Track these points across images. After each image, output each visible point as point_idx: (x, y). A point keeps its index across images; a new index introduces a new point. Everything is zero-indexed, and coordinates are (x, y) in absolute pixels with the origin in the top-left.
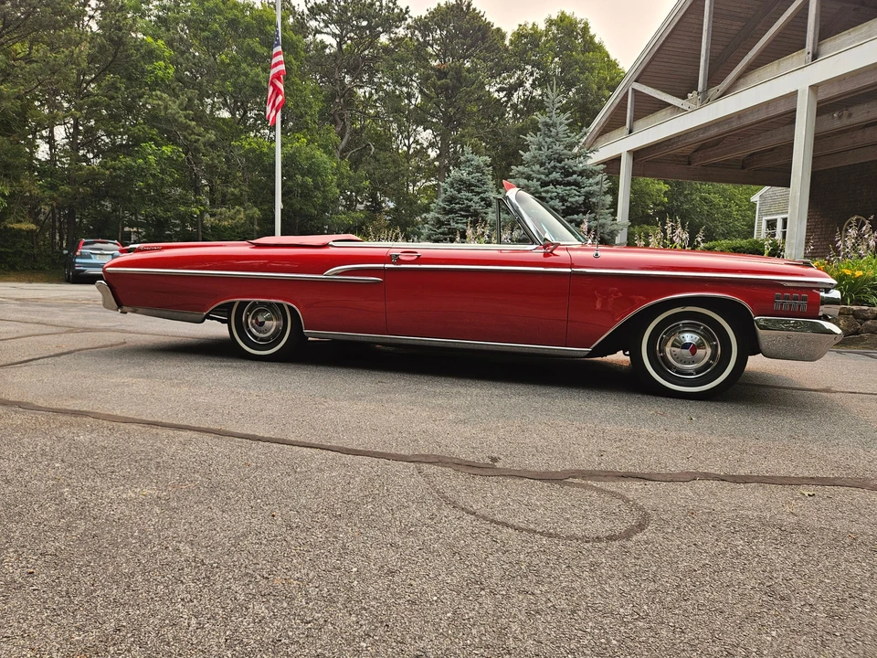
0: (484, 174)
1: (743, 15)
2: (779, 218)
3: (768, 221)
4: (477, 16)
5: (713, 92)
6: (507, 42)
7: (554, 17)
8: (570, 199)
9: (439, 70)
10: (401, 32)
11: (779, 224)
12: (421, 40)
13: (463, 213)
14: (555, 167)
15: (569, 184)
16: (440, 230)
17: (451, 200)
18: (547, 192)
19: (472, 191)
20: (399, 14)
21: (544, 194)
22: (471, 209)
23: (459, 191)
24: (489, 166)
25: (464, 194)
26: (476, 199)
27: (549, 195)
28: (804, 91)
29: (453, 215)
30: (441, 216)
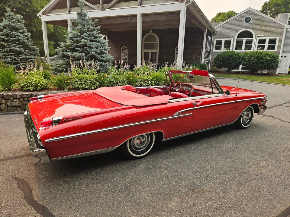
5: (106, 6)
8: (100, 48)
13: (16, 42)
14: (90, 34)
17: (7, 35)
19: (18, 32)
21: (92, 46)
22: (21, 41)
23: (11, 31)
24: (22, 20)
25: (15, 33)
26: (22, 35)
27: (94, 46)
28: (139, 15)
29: (11, 43)
30: (3, 43)
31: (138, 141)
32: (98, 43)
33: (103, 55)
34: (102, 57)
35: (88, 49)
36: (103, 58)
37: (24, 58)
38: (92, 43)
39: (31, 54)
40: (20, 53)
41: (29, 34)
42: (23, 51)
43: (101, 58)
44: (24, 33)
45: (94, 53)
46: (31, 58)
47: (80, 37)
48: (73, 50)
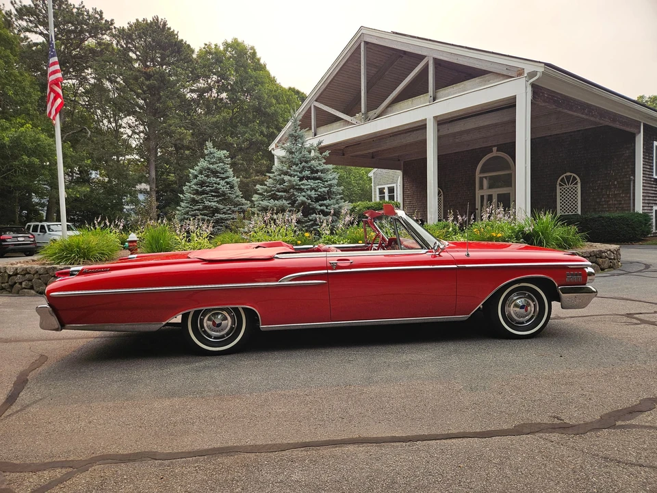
0: (225, 163)
1: (377, 65)
2: (386, 187)
3: (379, 189)
4: (172, 35)
5: (371, 114)
6: (194, 56)
7: (229, 41)
8: (319, 190)
9: (145, 73)
10: (107, 38)
11: (386, 191)
12: (125, 46)
13: (213, 194)
14: (304, 167)
15: (315, 179)
16: (196, 207)
17: (202, 184)
18: (302, 184)
19: (218, 177)
20: (105, 24)
21: (302, 187)
22: (220, 191)
23: (208, 176)
24: (227, 158)
25: (213, 179)
26: (222, 182)
27: (306, 187)
28: (430, 119)
29: (205, 195)
30: (195, 196)
31: (210, 323)
32: (316, 182)
33: (325, 202)
34: (321, 206)
35: (296, 193)
36: (322, 208)
37: (222, 219)
38: (304, 181)
39: (233, 212)
40: (217, 210)
41: (235, 180)
42: (221, 206)
43: (319, 207)
44: (228, 177)
45: (304, 199)
46: (233, 219)
47: (286, 173)
48: (275, 197)
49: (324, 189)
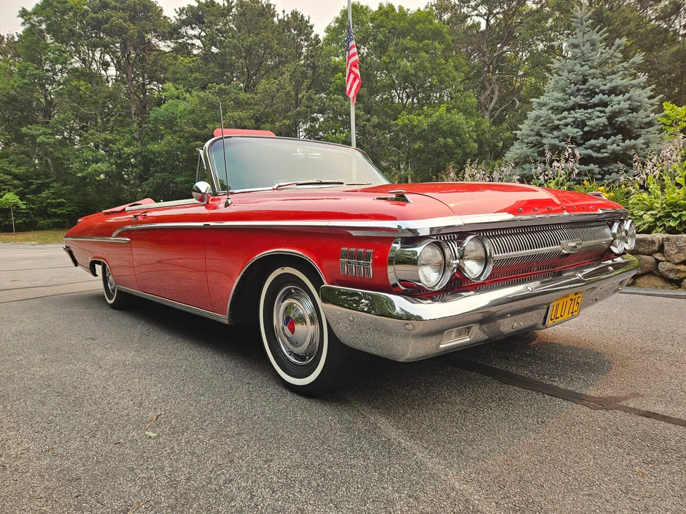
49: (598, 120)
